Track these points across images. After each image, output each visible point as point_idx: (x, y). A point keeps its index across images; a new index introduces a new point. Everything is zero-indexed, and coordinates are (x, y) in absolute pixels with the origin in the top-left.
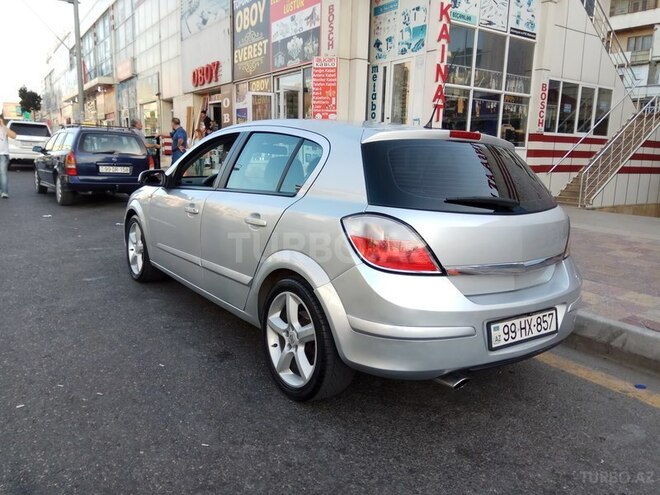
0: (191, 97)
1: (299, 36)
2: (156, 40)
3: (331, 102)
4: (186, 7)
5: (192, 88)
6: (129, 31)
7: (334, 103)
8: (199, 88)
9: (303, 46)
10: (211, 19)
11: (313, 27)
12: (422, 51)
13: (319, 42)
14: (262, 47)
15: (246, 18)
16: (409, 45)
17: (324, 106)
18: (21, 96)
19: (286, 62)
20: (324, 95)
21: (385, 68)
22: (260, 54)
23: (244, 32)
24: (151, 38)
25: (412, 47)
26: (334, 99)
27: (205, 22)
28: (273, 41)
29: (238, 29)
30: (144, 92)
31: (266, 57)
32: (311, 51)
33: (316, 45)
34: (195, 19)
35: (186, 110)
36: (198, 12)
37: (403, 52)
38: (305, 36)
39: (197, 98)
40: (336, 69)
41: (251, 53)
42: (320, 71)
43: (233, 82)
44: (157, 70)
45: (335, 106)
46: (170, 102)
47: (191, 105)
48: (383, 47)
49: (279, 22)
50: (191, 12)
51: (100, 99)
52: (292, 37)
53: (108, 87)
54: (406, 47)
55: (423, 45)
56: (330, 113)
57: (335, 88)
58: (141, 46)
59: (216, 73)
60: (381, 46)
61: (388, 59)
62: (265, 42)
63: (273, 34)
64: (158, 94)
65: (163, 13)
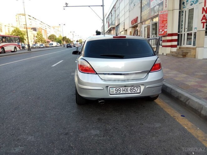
0: (131, 28)
1: (158, 5)
2: (124, 13)
3: (165, 25)
4: (131, 2)
5: (131, 26)
6: (118, 11)
7: (166, 25)
8: (133, 25)
9: (159, 8)
10: (136, 4)
11: (162, 1)
12: (198, 4)
13: (163, 6)
14: (148, 10)
15: (145, 2)
16: (193, 2)
17: (163, 27)
18: (96, 33)
19: (154, 14)
20: (163, 23)
21: (186, 11)
22: (148, 13)
23: (144, 6)
24: (123, 12)
25: (194, 2)
26: (166, 24)
27: (135, 5)
28: (151, 8)
29: (143, 6)
30: (121, 28)
31: (149, 13)
32: (161, 9)
33: (162, 7)
34: (133, 5)
35: (129, 32)
36: (133, 2)
37: (192, 5)
38: (159, 5)
39: (133, 28)
40: (167, 14)
41: (146, 13)
42: (162, 16)
43: (141, 22)
44: (124, 21)
45: (167, 26)
46: (126, 30)
47: (131, 31)
48: (185, 4)
49: (152, 2)
50: (132, 3)
51: (112, 32)
52: (156, 6)
53: (114, 28)
54: (192, 3)
55: (198, 1)
56: (165, 29)
57: (166, 20)
58: (121, 15)
59: (137, 20)
60: (184, 4)
61: (187, 8)
62: (149, 9)
63: (151, 5)
64: (124, 29)
65: (126, 4)
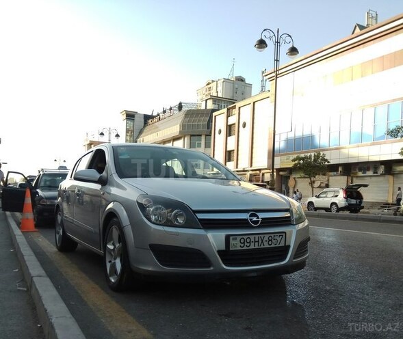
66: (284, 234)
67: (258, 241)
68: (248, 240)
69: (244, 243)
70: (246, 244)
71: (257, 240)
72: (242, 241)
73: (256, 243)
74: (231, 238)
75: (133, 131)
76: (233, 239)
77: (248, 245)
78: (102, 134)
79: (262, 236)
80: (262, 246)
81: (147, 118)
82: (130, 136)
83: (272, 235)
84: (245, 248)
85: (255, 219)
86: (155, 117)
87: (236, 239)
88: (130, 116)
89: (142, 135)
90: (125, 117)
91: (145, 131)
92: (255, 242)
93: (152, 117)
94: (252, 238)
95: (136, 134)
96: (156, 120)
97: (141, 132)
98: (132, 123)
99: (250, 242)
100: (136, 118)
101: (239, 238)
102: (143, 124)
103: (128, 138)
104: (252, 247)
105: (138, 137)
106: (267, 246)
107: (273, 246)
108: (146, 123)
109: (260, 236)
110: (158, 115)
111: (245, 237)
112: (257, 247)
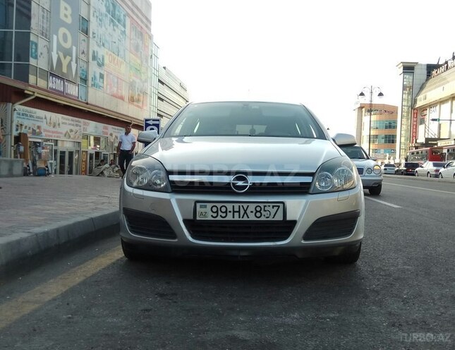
66: (281, 205)
67: (239, 212)
68: (224, 209)
69: (217, 212)
70: (220, 213)
71: (236, 209)
72: (215, 209)
73: (236, 214)
74: (198, 205)
75: (411, 88)
76: (201, 207)
77: (224, 215)
78: (362, 94)
79: (245, 206)
80: (245, 218)
81: (431, 68)
82: (409, 94)
83: (262, 205)
84: (219, 218)
85: (240, 183)
86: (441, 65)
87: (205, 207)
88: (409, 69)
89: (424, 91)
90: (401, 70)
91: (427, 85)
92: (234, 212)
93: (437, 66)
94: (230, 207)
95: (415, 91)
96: (442, 69)
97: (422, 88)
98: (411, 78)
99: (226, 212)
100: (417, 71)
101: (209, 205)
102: (425, 77)
103: (405, 96)
104: (229, 217)
105: (418, 94)
106: (252, 217)
107: (263, 218)
108: (429, 75)
109: (241, 205)
110: (446, 63)
111: (219, 205)
112: (236, 218)
